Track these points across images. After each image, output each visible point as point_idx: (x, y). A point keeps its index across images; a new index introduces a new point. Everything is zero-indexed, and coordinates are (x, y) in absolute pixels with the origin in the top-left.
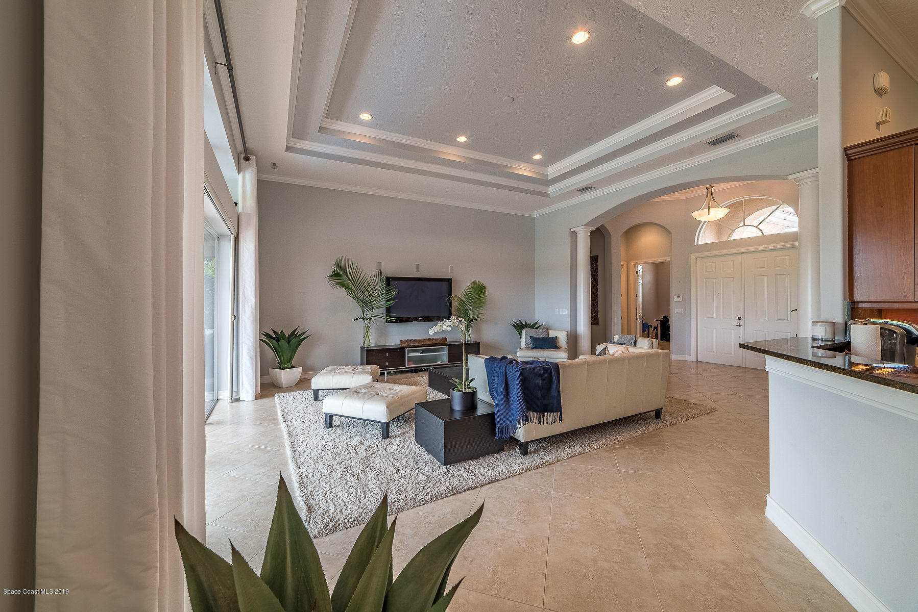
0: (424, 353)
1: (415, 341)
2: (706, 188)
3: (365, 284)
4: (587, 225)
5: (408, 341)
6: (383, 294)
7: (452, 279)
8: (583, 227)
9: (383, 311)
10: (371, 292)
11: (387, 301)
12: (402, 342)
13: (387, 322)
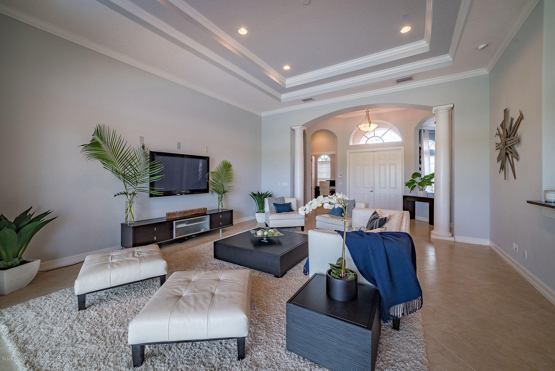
0: (190, 223)
1: (180, 213)
2: (366, 112)
3: (128, 158)
4: (303, 125)
5: (174, 214)
6: (147, 168)
7: (208, 158)
8: (301, 126)
9: (147, 185)
10: (135, 166)
11: (151, 176)
12: (168, 214)
13: (151, 196)
